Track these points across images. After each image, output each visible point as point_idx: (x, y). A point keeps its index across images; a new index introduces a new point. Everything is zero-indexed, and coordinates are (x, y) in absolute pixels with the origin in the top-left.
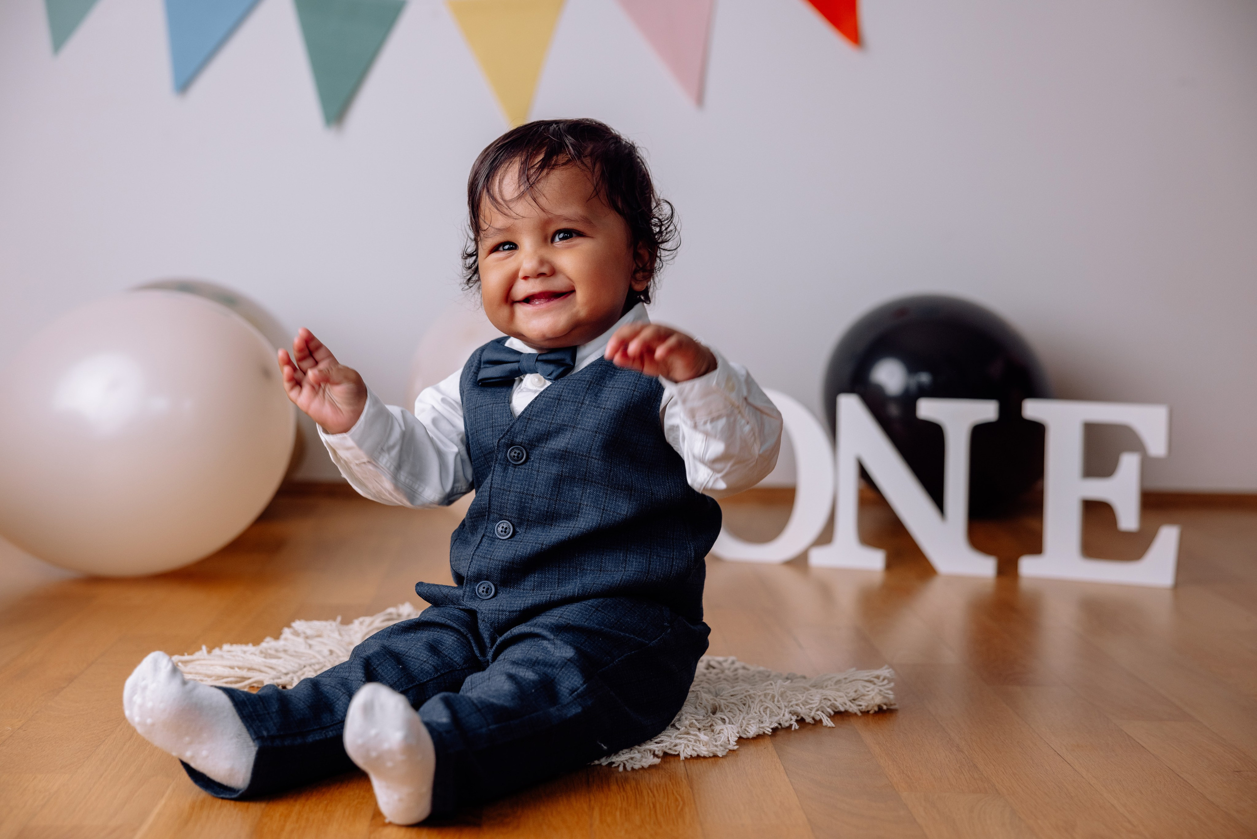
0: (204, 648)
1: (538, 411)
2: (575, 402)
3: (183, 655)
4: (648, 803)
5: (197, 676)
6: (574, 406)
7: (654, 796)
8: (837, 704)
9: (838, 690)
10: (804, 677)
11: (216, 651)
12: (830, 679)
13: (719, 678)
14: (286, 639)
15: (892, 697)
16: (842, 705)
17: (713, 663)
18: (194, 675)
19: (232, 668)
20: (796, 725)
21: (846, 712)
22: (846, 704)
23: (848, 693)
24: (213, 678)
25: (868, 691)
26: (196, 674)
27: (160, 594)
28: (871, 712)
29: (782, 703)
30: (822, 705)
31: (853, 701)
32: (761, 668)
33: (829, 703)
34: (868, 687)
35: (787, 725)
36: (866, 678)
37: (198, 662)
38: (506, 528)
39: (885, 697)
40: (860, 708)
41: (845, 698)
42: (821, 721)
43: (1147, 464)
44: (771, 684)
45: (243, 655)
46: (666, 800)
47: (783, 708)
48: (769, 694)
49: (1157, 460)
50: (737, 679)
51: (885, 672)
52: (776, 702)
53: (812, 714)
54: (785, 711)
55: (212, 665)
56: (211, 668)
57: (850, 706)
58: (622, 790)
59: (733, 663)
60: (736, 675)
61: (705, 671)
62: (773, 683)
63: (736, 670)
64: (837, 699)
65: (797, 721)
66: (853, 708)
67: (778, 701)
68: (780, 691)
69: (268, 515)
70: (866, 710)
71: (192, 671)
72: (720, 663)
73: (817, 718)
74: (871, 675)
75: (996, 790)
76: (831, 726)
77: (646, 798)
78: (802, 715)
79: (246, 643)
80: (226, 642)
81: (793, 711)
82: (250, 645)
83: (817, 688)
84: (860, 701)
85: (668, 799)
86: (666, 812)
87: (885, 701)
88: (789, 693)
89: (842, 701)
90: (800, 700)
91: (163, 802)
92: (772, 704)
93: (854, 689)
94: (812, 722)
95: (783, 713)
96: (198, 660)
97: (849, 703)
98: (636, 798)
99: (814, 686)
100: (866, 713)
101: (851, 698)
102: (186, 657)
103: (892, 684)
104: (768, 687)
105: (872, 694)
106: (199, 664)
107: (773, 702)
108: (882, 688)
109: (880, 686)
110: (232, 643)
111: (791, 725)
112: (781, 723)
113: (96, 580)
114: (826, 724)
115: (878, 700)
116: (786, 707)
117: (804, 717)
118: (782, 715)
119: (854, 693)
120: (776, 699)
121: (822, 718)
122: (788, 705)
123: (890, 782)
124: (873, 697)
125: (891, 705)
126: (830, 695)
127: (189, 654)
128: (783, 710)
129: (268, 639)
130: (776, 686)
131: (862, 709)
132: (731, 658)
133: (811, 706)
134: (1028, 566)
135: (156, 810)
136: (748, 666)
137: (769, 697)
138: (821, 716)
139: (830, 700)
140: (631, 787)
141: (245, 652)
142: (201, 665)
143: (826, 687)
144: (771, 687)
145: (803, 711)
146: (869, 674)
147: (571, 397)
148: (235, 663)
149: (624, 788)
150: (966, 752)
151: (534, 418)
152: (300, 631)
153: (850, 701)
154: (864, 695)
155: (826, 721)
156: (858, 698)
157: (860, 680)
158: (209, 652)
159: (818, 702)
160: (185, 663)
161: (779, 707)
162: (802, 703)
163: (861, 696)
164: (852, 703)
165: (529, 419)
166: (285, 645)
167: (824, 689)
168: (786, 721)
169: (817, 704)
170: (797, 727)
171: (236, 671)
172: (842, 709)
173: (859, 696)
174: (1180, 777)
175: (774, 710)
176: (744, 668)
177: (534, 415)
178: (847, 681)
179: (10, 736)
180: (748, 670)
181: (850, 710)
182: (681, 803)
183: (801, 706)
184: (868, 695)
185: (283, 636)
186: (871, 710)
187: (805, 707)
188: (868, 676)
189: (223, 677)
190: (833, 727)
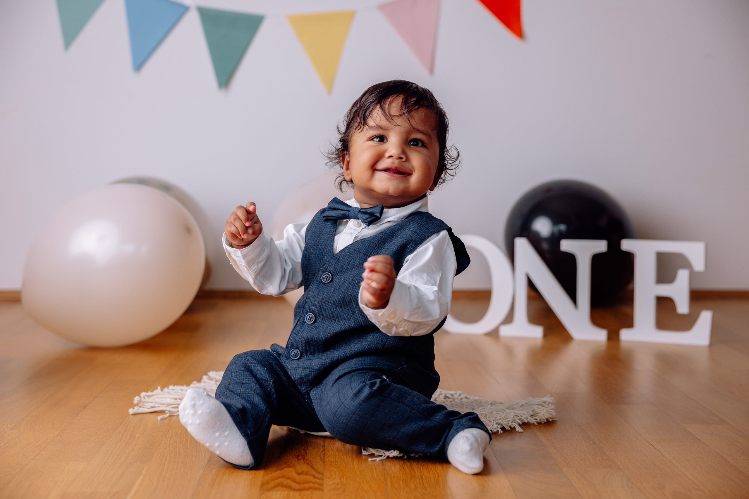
0: (159, 388)
1: (344, 256)
2: (366, 254)
3: (147, 392)
4: (418, 475)
5: (156, 404)
6: (364, 257)
7: (421, 472)
8: (523, 418)
9: (522, 410)
10: (501, 403)
11: (166, 390)
12: (517, 404)
13: (452, 404)
14: (204, 382)
15: (554, 413)
16: (526, 419)
17: (448, 395)
18: (154, 404)
19: (176, 399)
20: (501, 431)
21: (528, 423)
22: (528, 418)
23: (528, 412)
24: (165, 405)
25: (541, 411)
26: (156, 403)
27: (131, 357)
28: (543, 423)
29: (492, 419)
30: (514, 419)
31: (531, 417)
32: (477, 398)
33: (518, 418)
34: (540, 409)
35: (495, 431)
36: (538, 403)
37: (156, 396)
38: (311, 318)
39: (551, 414)
40: (536, 420)
41: (527, 414)
42: (514, 428)
43: (693, 275)
44: (484, 409)
45: (181, 392)
46: (428, 474)
47: (492, 421)
48: (483, 414)
49: (699, 273)
50: (463, 404)
51: (548, 399)
52: (488, 418)
53: (510, 424)
54: (494, 423)
55: (164, 398)
56: (164, 399)
57: (530, 420)
58: (402, 468)
59: (460, 395)
60: (462, 402)
61: (444, 400)
62: (485, 408)
63: (461, 399)
64: (522, 416)
65: (501, 428)
66: (532, 420)
67: (489, 418)
68: (489, 412)
69: (190, 310)
70: (540, 422)
71: (153, 401)
72: (452, 395)
73: (513, 427)
74: (541, 401)
75: (617, 466)
76: (521, 431)
77: (417, 473)
78: (503, 425)
79: (182, 385)
80: (171, 384)
81: (498, 423)
82: (185, 386)
83: (509, 410)
84: (536, 417)
85: (429, 473)
86: (428, 481)
87: (550, 416)
88: (494, 413)
89: (525, 417)
90: (502, 416)
91: (141, 477)
92: (486, 419)
93: (532, 410)
94: (509, 429)
95: (492, 424)
96: (156, 395)
97: (529, 418)
98: (411, 473)
99: (508, 408)
100: (540, 423)
101: (530, 415)
102: (149, 393)
103: (553, 406)
104: (482, 410)
105: (543, 412)
106: (157, 397)
107: (486, 418)
108: (548, 409)
109: (546, 407)
110: (174, 385)
111: (498, 431)
112: (492, 430)
113: (94, 349)
114: (518, 430)
115: (547, 416)
116: (494, 420)
117: (505, 426)
118: (492, 425)
119: (532, 412)
120: (488, 417)
121: (515, 427)
122: (495, 419)
123: (556, 462)
124: (544, 414)
125: (554, 418)
126: (518, 413)
127: (151, 392)
128: (492, 423)
129: (194, 382)
130: (487, 409)
131: (537, 421)
132: (459, 392)
133: (508, 420)
134: (625, 335)
135: (138, 483)
136: (469, 397)
137: (484, 415)
138: (515, 425)
139: (518, 416)
140: (407, 466)
141: (182, 390)
142: (158, 397)
143: (515, 408)
144: (484, 410)
145: (504, 423)
146: (539, 400)
147: (363, 251)
148: (178, 397)
149: (403, 468)
150: (598, 444)
151: (341, 259)
152: (213, 378)
153: (530, 416)
154: (538, 413)
155: (518, 428)
156: (534, 415)
157: (534, 404)
158: (162, 390)
159: (512, 417)
160: (149, 396)
161: (490, 421)
162: (503, 418)
163: (536, 414)
164: (532, 418)
165: (338, 259)
166: (204, 386)
167: (514, 410)
168: (495, 429)
169: (512, 419)
170: (502, 432)
171: (178, 401)
172: (526, 421)
173: (535, 414)
174: (722, 457)
175: (487, 423)
176: (466, 398)
177: (341, 257)
178: (527, 405)
179: (53, 440)
180: (469, 399)
181: (530, 421)
182: (437, 476)
183: (503, 420)
184: (541, 413)
185: (203, 381)
186: (543, 421)
187: (505, 420)
188: (539, 402)
189: (171, 405)
190: (522, 432)
